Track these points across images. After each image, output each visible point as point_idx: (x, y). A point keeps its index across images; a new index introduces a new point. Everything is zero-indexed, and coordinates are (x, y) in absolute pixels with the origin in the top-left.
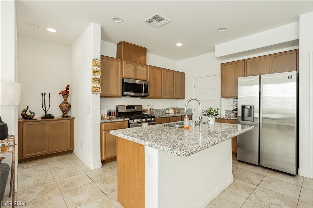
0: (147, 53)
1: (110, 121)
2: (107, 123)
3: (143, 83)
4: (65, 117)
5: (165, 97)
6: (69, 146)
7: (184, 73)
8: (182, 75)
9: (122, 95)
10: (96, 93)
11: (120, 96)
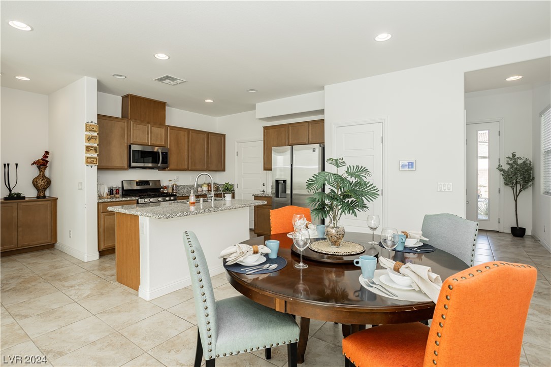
0: (166, 107)
1: (111, 200)
2: (107, 202)
3: (160, 151)
4: (41, 197)
5: (194, 168)
6: (49, 239)
7: (224, 136)
8: (221, 138)
9: (129, 167)
10: (91, 165)
11: (126, 168)
